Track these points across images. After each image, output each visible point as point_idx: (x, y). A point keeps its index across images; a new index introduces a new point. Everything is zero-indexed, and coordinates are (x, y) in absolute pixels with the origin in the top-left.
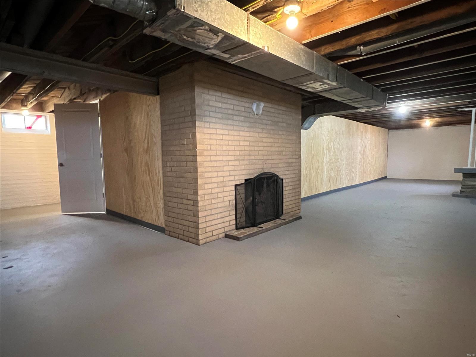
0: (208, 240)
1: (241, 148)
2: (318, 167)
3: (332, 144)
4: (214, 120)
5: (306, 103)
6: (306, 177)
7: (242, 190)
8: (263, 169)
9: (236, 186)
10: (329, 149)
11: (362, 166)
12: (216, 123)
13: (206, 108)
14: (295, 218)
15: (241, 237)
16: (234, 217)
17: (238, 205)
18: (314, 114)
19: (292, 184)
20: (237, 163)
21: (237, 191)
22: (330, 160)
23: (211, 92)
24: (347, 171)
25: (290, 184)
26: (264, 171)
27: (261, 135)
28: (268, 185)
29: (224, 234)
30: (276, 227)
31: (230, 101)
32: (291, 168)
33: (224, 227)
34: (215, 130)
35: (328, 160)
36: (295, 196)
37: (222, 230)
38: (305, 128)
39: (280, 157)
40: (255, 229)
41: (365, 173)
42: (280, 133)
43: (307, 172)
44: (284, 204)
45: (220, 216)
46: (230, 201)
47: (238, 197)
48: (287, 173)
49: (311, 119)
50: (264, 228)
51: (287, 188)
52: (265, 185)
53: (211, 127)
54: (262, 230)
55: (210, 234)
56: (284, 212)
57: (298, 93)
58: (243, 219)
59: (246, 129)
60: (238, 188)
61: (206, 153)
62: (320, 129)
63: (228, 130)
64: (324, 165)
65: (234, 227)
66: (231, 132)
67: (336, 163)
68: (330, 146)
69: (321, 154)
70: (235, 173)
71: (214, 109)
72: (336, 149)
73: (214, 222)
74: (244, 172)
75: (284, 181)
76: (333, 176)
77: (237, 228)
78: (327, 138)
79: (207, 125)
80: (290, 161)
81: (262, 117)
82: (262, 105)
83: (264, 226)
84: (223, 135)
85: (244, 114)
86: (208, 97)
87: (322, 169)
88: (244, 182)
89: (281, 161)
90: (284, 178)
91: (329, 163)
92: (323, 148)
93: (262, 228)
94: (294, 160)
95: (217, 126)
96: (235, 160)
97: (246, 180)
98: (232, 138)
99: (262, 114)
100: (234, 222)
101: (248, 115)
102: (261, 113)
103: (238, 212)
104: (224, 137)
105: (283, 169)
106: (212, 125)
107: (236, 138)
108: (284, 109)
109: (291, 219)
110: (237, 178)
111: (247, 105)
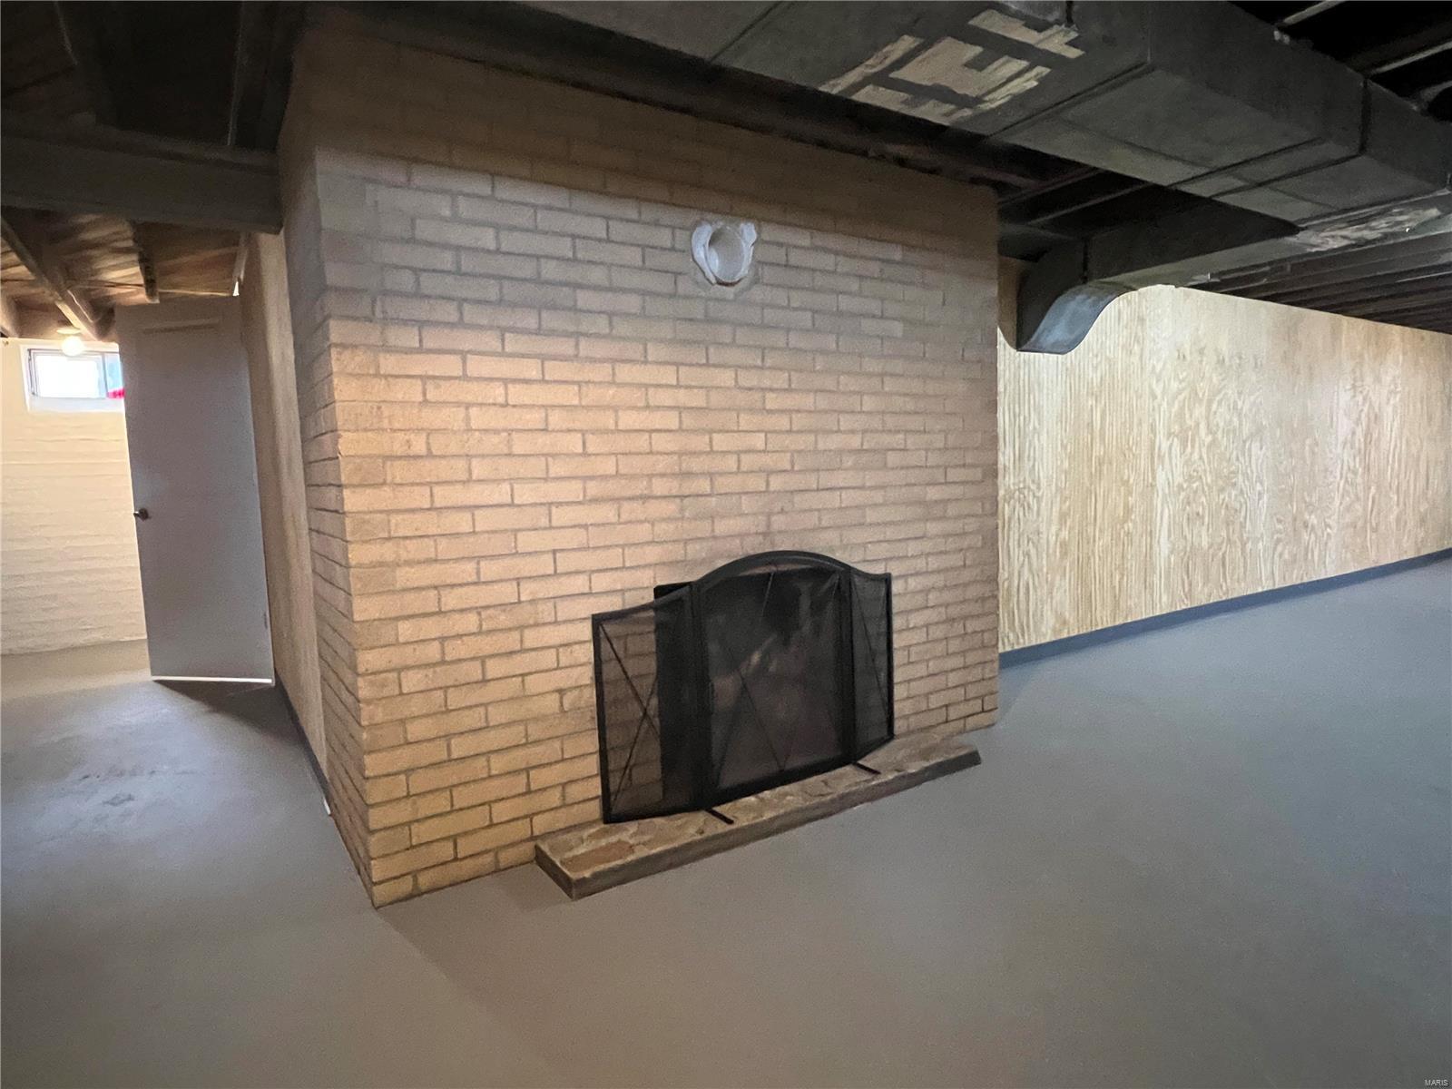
0: (425, 880)
1: (622, 443)
2: (1128, 510)
3: (1199, 411)
4: (448, 312)
5: (1037, 229)
7: (645, 642)
8: (765, 534)
9: (598, 621)
10: (1185, 437)
11: (1358, 499)
12: (460, 324)
13: (392, 253)
15: (584, 880)
16: (593, 765)
17: (608, 712)
18: (1085, 280)
19: (947, 596)
20: (606, 513)
21: (605, 646)
22: (1190, 479)
23: (422, 177)
24: (1280, 526)
25: (933, 598)
26: (772, 543)
27: (748, 379)
29: (527, 850)
31: (545, 220)
32: (933, 528)
33: (530, 816)
34: (456, 359)
35: (1179, 480)
36: (963, 653)
37: (522, 830)
38: (1054, 345)
39: (871, 479)
41: (1375, 530)
42: (872, 366)
45: (498, 764)
46: (561, 692)
47: (611, 671)
48: (912, 548)
49: (1073, 304)
51: (916, 619)
53: (428, 344)
54: (731, 833)
55: (446, 851)
56: (899, 726)
58: (650, 773)
59: (654, 352)
60: (610, 628)
61: (397, 471)
62: (1136, 348)
63: (543, 358)
64: (1158, 502)
65: (595, 809)
66: (555, 370)
67: (1222, 490)
68: (1190, 422)
69: (1144, 452)
70: (589, 560)
71: (446, 260)
72: (1219, 435)
73: (463, 797)
74: (652, 554)
75: (896, 587)
76: (1205, 544)
77: (611, 816)
78: (1175, 385)
79: (409, 337)
80: (933, 493)
81: (758, 294)
82: (748, 233)
84: (506, 381)
85: (636, 280)
86: (408, 200)
87: (1148, 520)
88: (649, 597)
89: (878, 497)
90: (894, 574)
91: (1183, 494)
92: (1153, 429)
93: (730, 822)
94: (957, 491)
95: (466, 340)
96: (595, 500)
97: (660, 591)
98: (569, 396)
99: (756, 281)
100: (595, 787)
101: (662, 284)
102: (744, 270)
103: (614, 737)
104: (517, 394)
105: (890, 533)
106: (433, 339)
107: (592, 395)
108: (897, 254)
109: (913, 768)
110: (601, 582)
111: (664, 237)
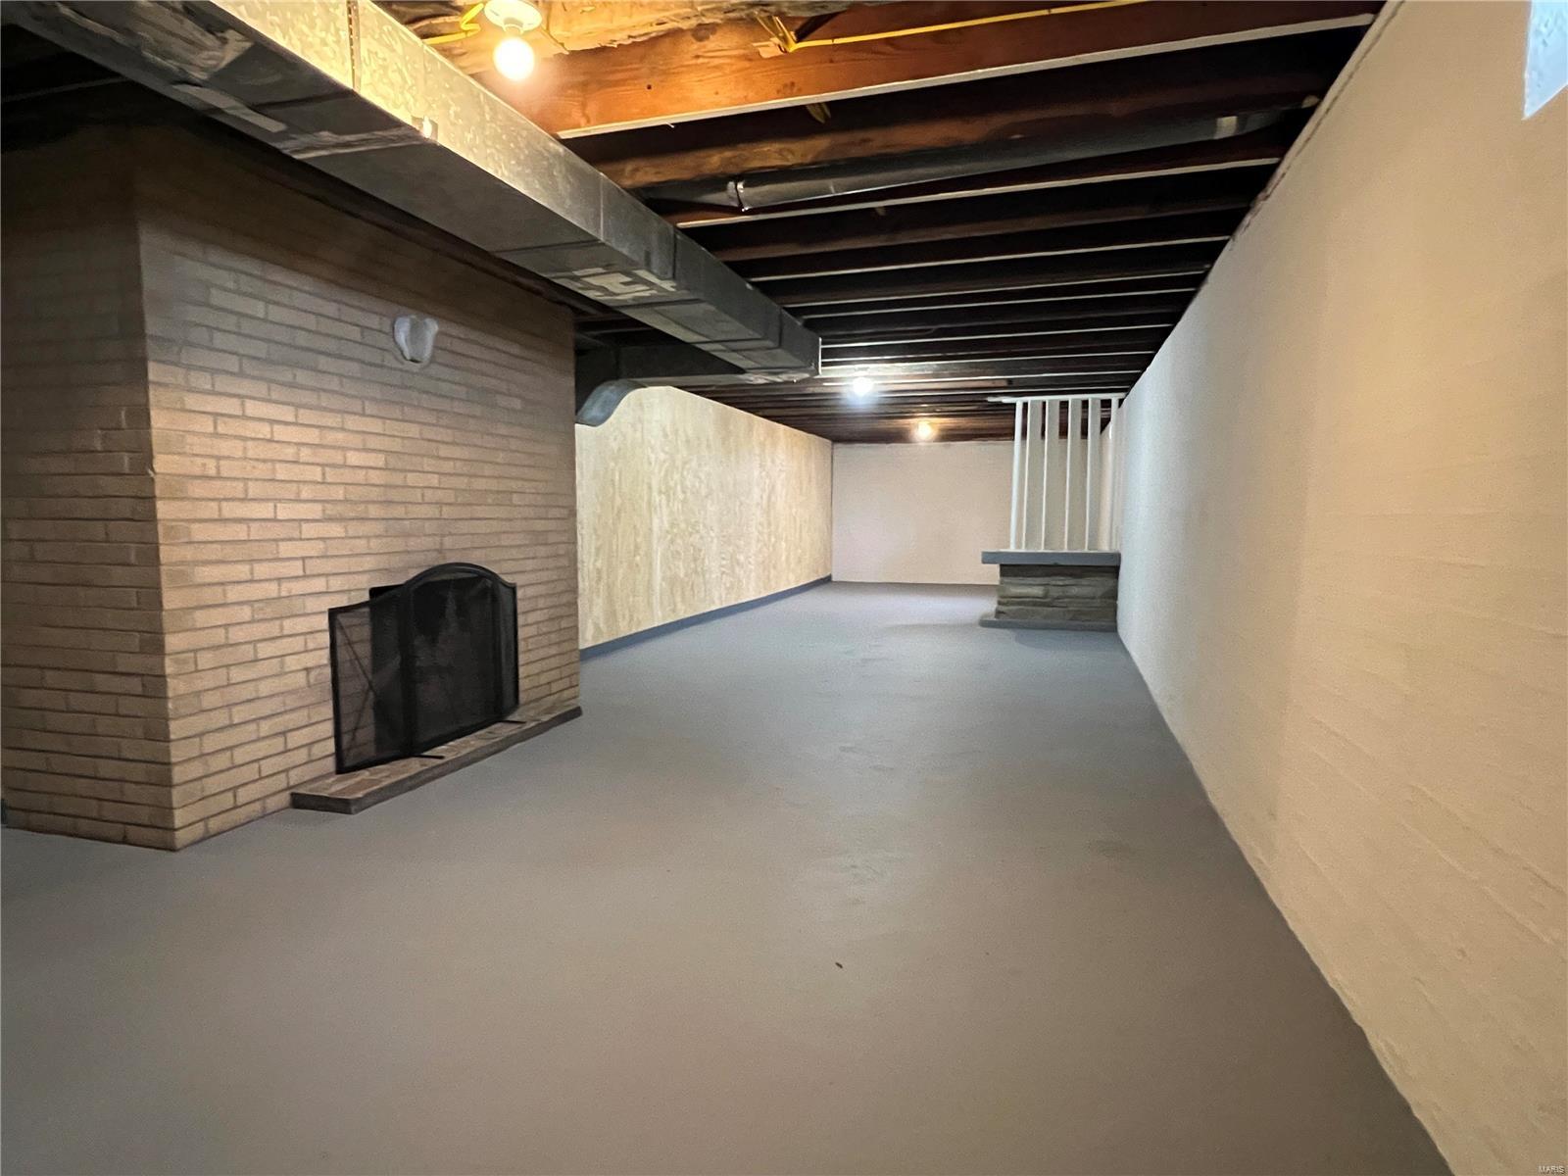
0: (214, 824)
1: (348, 476)
2: (637, 548)
3: (676, 477)
4: (232, 364)
5: (588, 338)
6: (599, 579)
7: (360, 630)
8: (440, 551)
9: (333, 614)
10: (668, 492)
11: (765, 545)
12: (241, 374)
13: (194, 314)
14: (559, 716)
15: (358, 799)
16: (328, 728)
17: (342, 686)
18: (617, 377)
19: (549, 602)
20: (336, 530)
21: (339, 634)
22: (673, 525)
23: (215, 256)
24: (724, 562)
25: (541, 603)
26: (444, 558)
27: (429, 433)
28: (462, 611)
29: (285, 798)
30: (492, 750)
31: (299, 299)
32: (542, 551)
33: (286, 771)
34: (236, 401)
35: (666, 526)
36: (558, 643)
37: (280, 782)
38: (590, 420)
39: (502, 512)
40: (414, 765)
41: (775, 567)
42: (503, 430)
43: (599, 564)
44: (522, 671)
45: (265, 728)
46: (307, 670)
47: (343, 654)
48: (530, 565)
49: (606, 392)
50: (449, 757)
51: (532, 618)
52: (451, 607)
53: (218, 388)
54: (443, 764)
55: (227, 800)
56: (523, 697)
57: (561, 303)
58: (367, 733)
59: (370, 408)
60: (342, 619)
61: (197, 489)
62: (639, 426)
63: (298, 406)
64: (655, 541)
65: (330, 764)
66: (306, 416)
67: (691, 534)
68: (672, 483)
69: (644, 505)
70: (328, 566)
71: (230, 322)
72: (689, 494)
73: (240, 756)
74: (369, 563)
75: (520, 594)
76: (682, 575)
77: (342, 769)
78: (662, 456)
79: (203, 381)
80: (539, 525)
81: (435, 370)
82: (432, 327)
83: (448, 751)
84: (272, 422)
85: (358, 352)
86: (205, 273)
87: (648, 555)
88: (366, 597)
89: (506, 526)
90: (519, 584)
91: (669, 537)
92: (650, 488)
93: (441, 758)
94: (552, 525)
95: (245, 387)
96: (330, 519)
97: (374, 592)
98: (312, 436)
99: (433, 360)
100: (330, 746)
101: (374, 357)
102: (427, 353)
103: (345, 708)
104: (281, 434)
105: (514, 553)
106: (223, 383)
107: (332, 437)
108: (515, 350)
109: (546, 718)
110: (336, 583)
111: (373, 321)
